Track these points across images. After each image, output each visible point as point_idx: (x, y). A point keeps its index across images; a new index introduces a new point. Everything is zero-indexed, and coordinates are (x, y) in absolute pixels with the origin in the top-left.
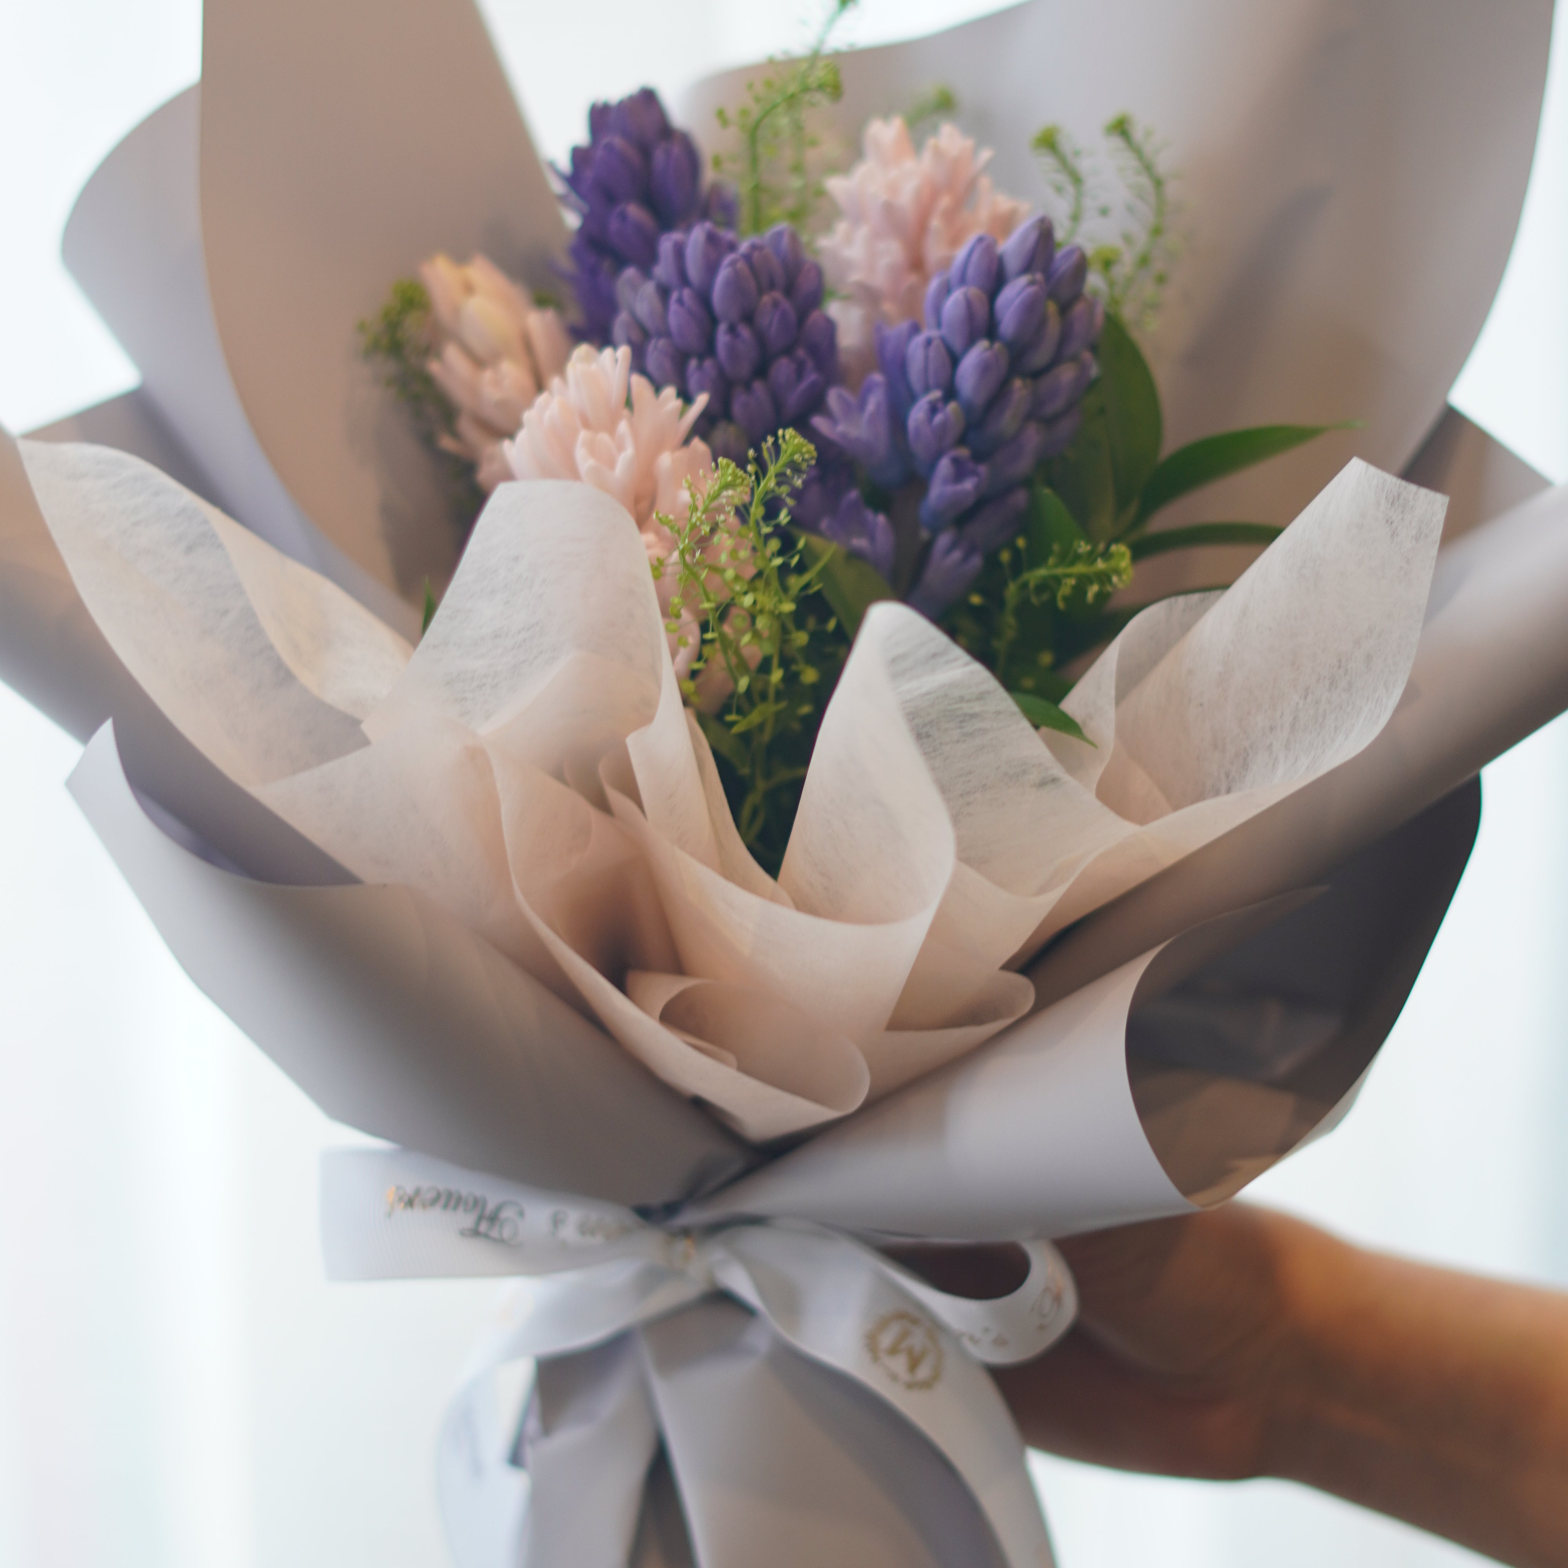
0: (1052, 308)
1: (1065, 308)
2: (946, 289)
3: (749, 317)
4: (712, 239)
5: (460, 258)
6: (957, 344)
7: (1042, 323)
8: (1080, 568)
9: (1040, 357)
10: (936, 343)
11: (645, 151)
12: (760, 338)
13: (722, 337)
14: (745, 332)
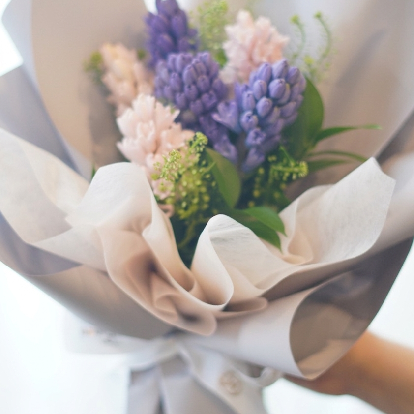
0: (287, 85)
1: (292, 86)
2: (255, 79)
3: (194, 83)
4: (184, 59)
5: (114, 43)
6: (257, 97)
7: (285, 90)
8: (291, 170)
9: (284, 100)
10: (251, 96)
11: (169, 18)
12: (198, 89)
13: (186, 89)
14: (193, 87)
